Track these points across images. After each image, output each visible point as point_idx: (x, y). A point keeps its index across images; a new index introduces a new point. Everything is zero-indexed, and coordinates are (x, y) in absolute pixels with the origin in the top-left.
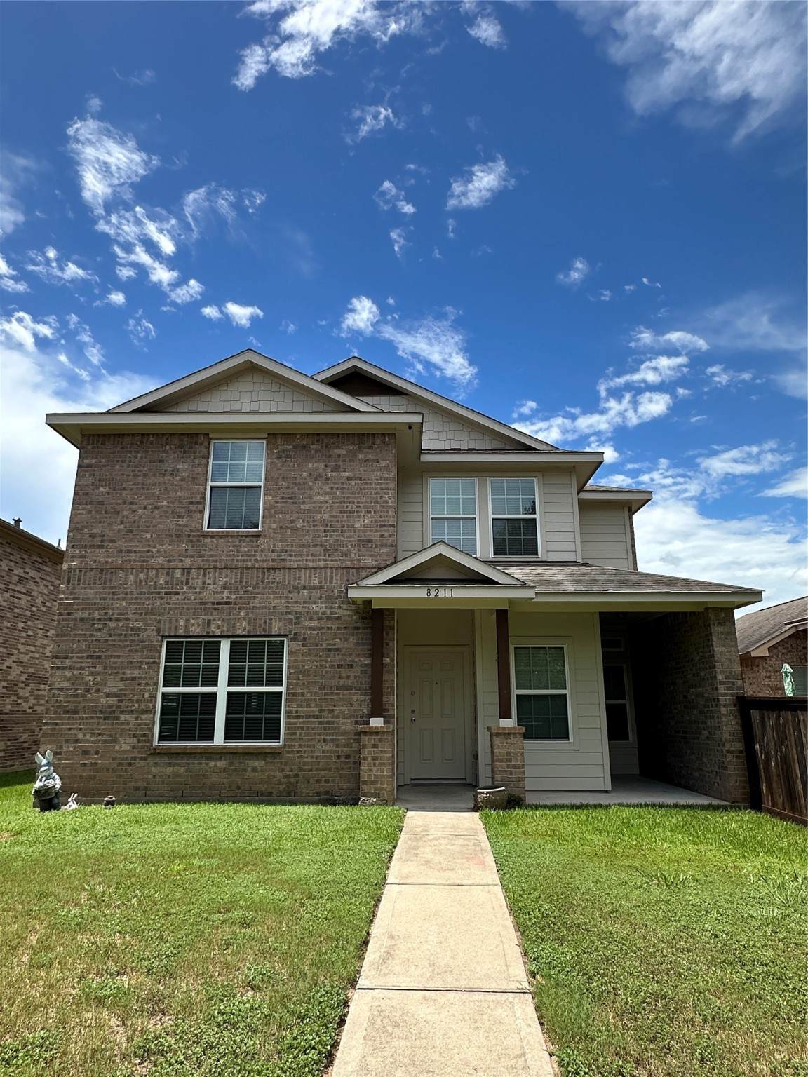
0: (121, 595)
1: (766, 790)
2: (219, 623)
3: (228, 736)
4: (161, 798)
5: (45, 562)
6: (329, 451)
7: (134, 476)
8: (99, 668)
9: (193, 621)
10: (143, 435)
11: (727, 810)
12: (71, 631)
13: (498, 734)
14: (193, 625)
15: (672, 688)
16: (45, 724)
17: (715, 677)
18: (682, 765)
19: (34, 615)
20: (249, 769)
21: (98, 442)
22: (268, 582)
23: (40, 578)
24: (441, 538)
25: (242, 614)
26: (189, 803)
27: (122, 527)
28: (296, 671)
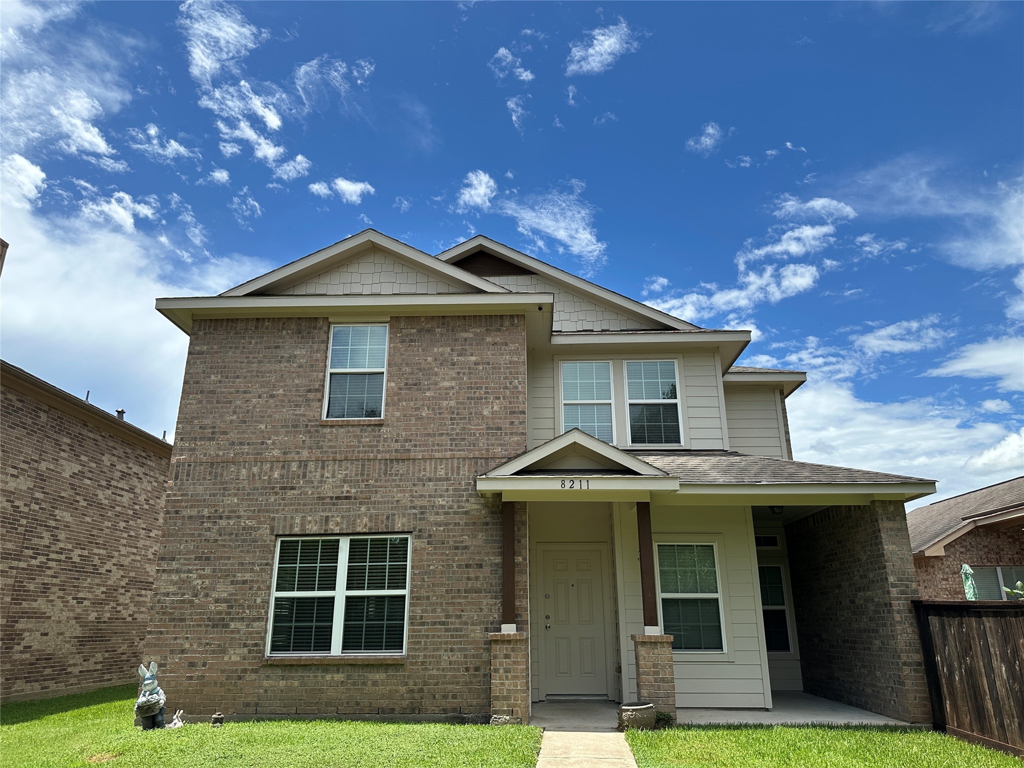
0: (232, 491)
1: (950, 709)
2: (339, 519)
3: (346, 646)
4: (273, 716)
5: (150, 457)
6: (455, 334)
7: (248, 363)
8: (208, 571)
9: (309, 518)
10: (258, 319)
11: (906, 732)
12: (179, 530)
13: (643, 643)
14: (310, 522)
15: (837, 591)
16: (150, 633)
17: (887, 579)
18: (852, 680)
19: (137, 514)
20: (370, 682)
21: (210, 327)
22: (391, 475)
23: (144, 473)
24: (575, 425)
25: (362, 509)
26: (304, 721)
27: (235, 417)
28: (421, 571)
